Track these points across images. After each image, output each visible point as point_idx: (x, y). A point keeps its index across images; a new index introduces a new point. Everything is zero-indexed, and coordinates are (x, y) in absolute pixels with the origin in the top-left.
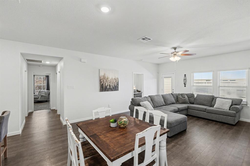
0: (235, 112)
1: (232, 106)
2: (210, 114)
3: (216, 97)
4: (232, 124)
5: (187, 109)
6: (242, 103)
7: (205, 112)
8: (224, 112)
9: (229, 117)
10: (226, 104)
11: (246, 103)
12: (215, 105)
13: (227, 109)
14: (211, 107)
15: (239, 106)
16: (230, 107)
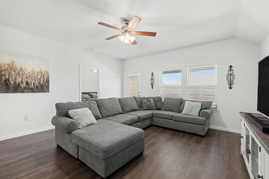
0: (204, 119)
1: (202, 111)
2: (177, 122)
3: (184, 100)
4: (201, 134)
5: (152, 117)
6: (212, 106)
7: (172, 120)
8: (193, 119)
9: (198, 125)
10: (195, 109)
11: (215, 106)
12: (184, 110)
13: (196, 115)
14: (179, 113)
15: (209, 110)
16: (199, 113)
